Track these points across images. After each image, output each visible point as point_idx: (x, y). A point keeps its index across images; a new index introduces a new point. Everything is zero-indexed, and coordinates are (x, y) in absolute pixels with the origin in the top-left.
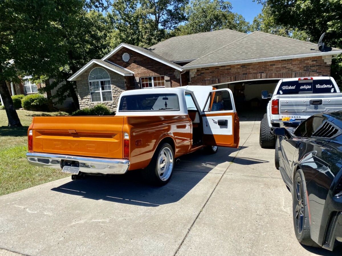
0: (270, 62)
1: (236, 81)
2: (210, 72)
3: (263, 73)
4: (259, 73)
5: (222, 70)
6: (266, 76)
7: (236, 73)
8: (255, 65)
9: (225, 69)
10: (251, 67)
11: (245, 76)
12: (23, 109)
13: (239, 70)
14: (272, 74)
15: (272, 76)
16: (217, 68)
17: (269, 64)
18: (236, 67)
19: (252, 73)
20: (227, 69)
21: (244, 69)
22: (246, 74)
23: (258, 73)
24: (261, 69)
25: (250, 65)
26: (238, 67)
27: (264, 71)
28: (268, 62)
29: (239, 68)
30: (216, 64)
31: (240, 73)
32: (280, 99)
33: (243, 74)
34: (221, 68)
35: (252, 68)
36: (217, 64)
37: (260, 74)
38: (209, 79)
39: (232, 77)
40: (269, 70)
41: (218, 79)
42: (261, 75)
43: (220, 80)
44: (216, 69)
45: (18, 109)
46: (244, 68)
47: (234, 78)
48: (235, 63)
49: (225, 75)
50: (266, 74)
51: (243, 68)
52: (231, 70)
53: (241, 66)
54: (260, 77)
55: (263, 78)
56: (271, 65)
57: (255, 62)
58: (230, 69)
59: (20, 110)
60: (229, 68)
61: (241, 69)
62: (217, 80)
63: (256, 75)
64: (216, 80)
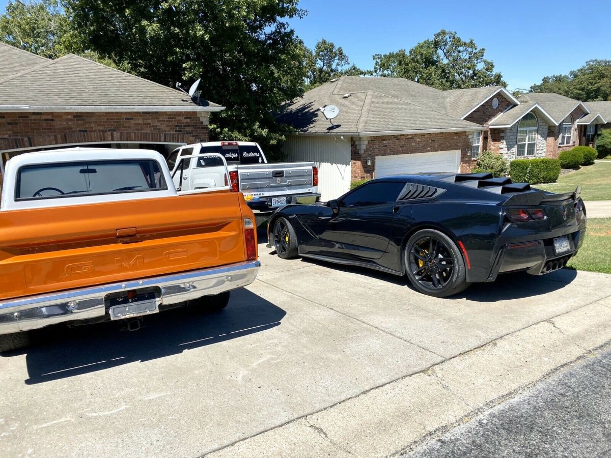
0: (126, 113)
1: (66, 143)
2: (9, 124)
3: (115, 131)
4: (109, 131)
5: (34, 120)
6: (121, 137)
7: (65, 128)
8: (99, 116)
9: (42, 120)
10: (93, 119)
11: (84, 135)
13: (70, 123)
14: (130, 133)
15: (130, 137)
16: (24, 116)
17: (124, 117)
18: (65, 117)
19: (95, 131)
20: (46, 120)
21: (80, 122)
22: (86, 131)
23: (106, 131)
24: (112, 125)
25: (92, 117)
26: (69, 117)
27: (117, 128)
28: (121, 113)
29: (71, 120)
30: (25, 108)
31: (73, 129)
32: (240, 171)
33: (80, 131)
34: (33, 117)
35: (95, 122)
36: (27, 107)
37: (110, 133)
38: (6, 136)
39: (59, 136)
40: (125, 127)
41: (29, 139)
42: (112, 135)
43: (32, 140)
44: (19, 117)
46: (80, 120)
47: (62, 138)
49: (42, 130)
50: (121, 133)
51: (77, 120)
52: (54, 123)
53: (74, 117)
54: (110, 139)
55: (115, 139)
56: (127, 119)
57: (103, 111)
58: (53, 120)
60: (49, 117)
61: (75, 122)
62: (26, 139)
63: (104, 134)
64: (22, 139)
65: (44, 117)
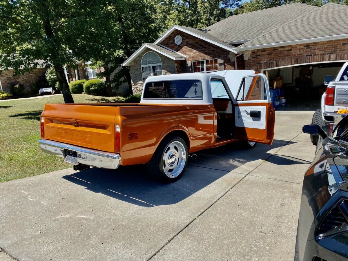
0: (343, 40)
1: (297, 63)
2: (267, 54)
3: (332, 53)
4: (328, 54)
5: (281, 51)
6: (336, 57)
7: (298, 55)
8: (322, 44)
9: (285, 51)
10: (317, 47)
11: (309, 58)
12: (85, 94)
13: (301, 51)
14: (344, 54)
15: (344, 57)
16: (275, 49)
17: (341, 43)
18: (299, 47)
19: (318, 55)
20: (287, 50)
21: (308, 49)
22: (311, 55)
23: (325, 54)
24: (331, 49)
25: (317, 45)
26: (302, 47)
27: (334, 51)
28: (339, 40)
29: (302, 49)
30: (274, 44)
31: (303, 55)
33: (307, 56)
34: (281, 49)
35: (318, 49)
36: (275, 44)
37: (328, 55)
38: (265, 62)
39: (293, 60)
40: (341, 50)
41: (277, 63)
42: (329, 57)
43: (278, 63)
44: (273, 50)
45: (81, 94)
46: (309, 48)
47: (295, 61)
48: (296, 42)
49: (284, 57)
50: (337, 55)
51: (306, 48)
52: (292, 52)
53: (305, 46)
54: (327, 59)
55: (332, 59)
56: (343, 44)
57: (323, 40)
58: (291, 50)
59: (82, 94)
60: (290, 48)
61: (305, 50)
62: (275, 62)
63: (323, 56)
64: (273, 63)
65: (286, 49)
